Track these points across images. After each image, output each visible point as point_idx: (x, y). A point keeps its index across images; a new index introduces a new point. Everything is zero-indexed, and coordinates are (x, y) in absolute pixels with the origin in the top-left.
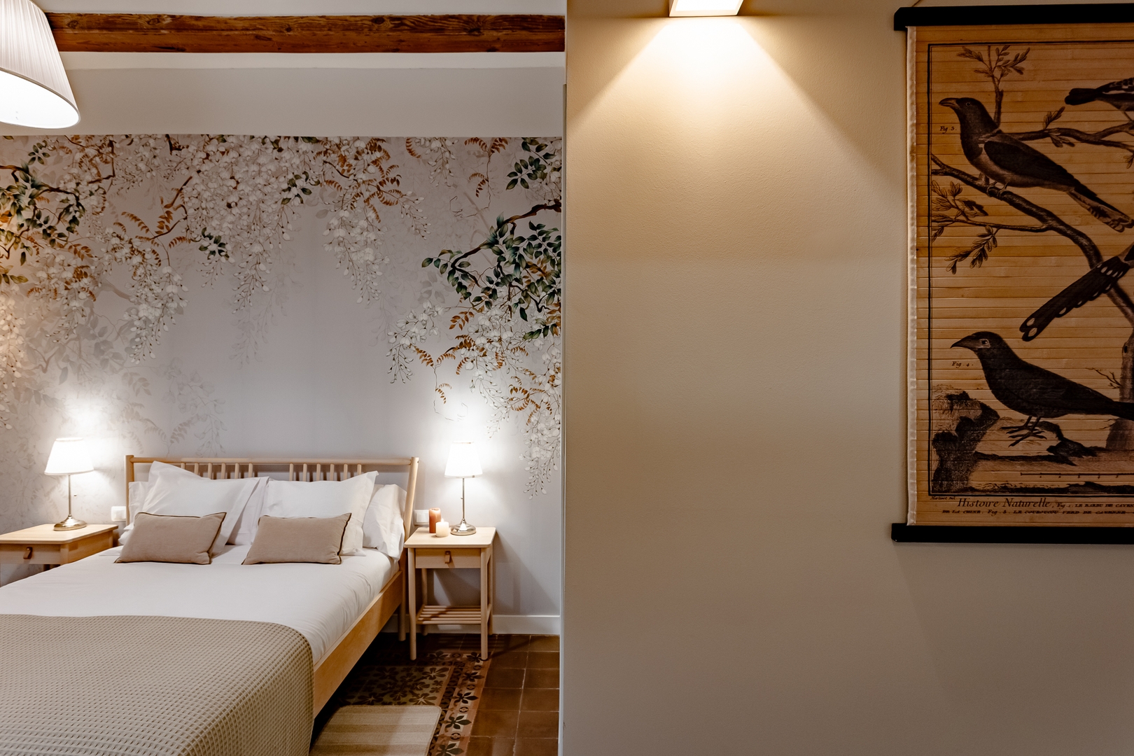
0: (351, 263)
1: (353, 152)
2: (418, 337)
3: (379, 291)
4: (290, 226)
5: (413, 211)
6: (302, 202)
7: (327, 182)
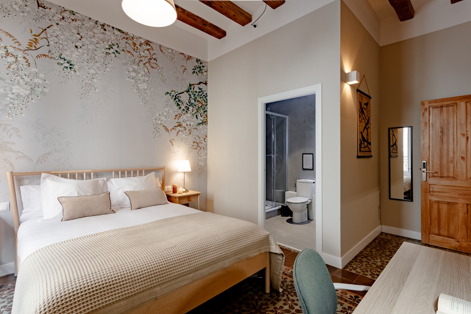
0: (138, 88)
1: (139, 43)
2: (164, 121)
3: (149, 101)
4: (110, 65)
5: (162, 73)
6: (116, 56)
7: (127, 51)
